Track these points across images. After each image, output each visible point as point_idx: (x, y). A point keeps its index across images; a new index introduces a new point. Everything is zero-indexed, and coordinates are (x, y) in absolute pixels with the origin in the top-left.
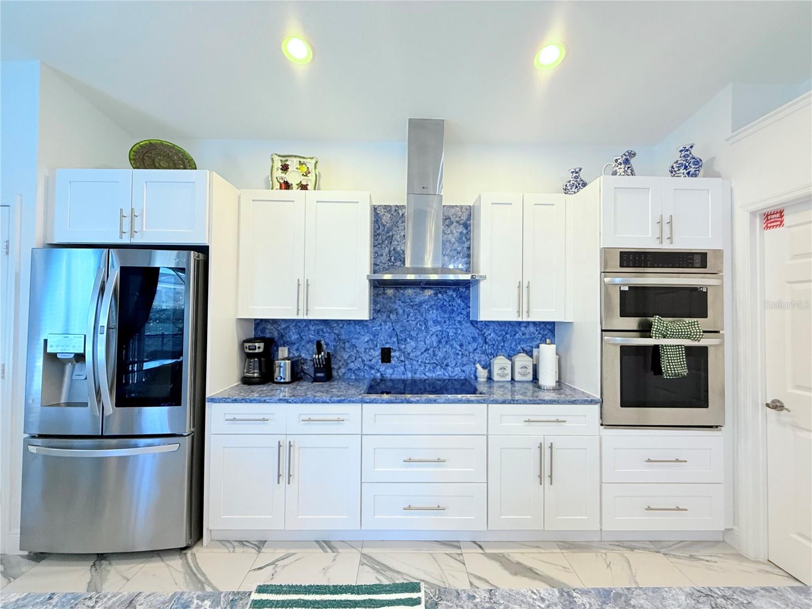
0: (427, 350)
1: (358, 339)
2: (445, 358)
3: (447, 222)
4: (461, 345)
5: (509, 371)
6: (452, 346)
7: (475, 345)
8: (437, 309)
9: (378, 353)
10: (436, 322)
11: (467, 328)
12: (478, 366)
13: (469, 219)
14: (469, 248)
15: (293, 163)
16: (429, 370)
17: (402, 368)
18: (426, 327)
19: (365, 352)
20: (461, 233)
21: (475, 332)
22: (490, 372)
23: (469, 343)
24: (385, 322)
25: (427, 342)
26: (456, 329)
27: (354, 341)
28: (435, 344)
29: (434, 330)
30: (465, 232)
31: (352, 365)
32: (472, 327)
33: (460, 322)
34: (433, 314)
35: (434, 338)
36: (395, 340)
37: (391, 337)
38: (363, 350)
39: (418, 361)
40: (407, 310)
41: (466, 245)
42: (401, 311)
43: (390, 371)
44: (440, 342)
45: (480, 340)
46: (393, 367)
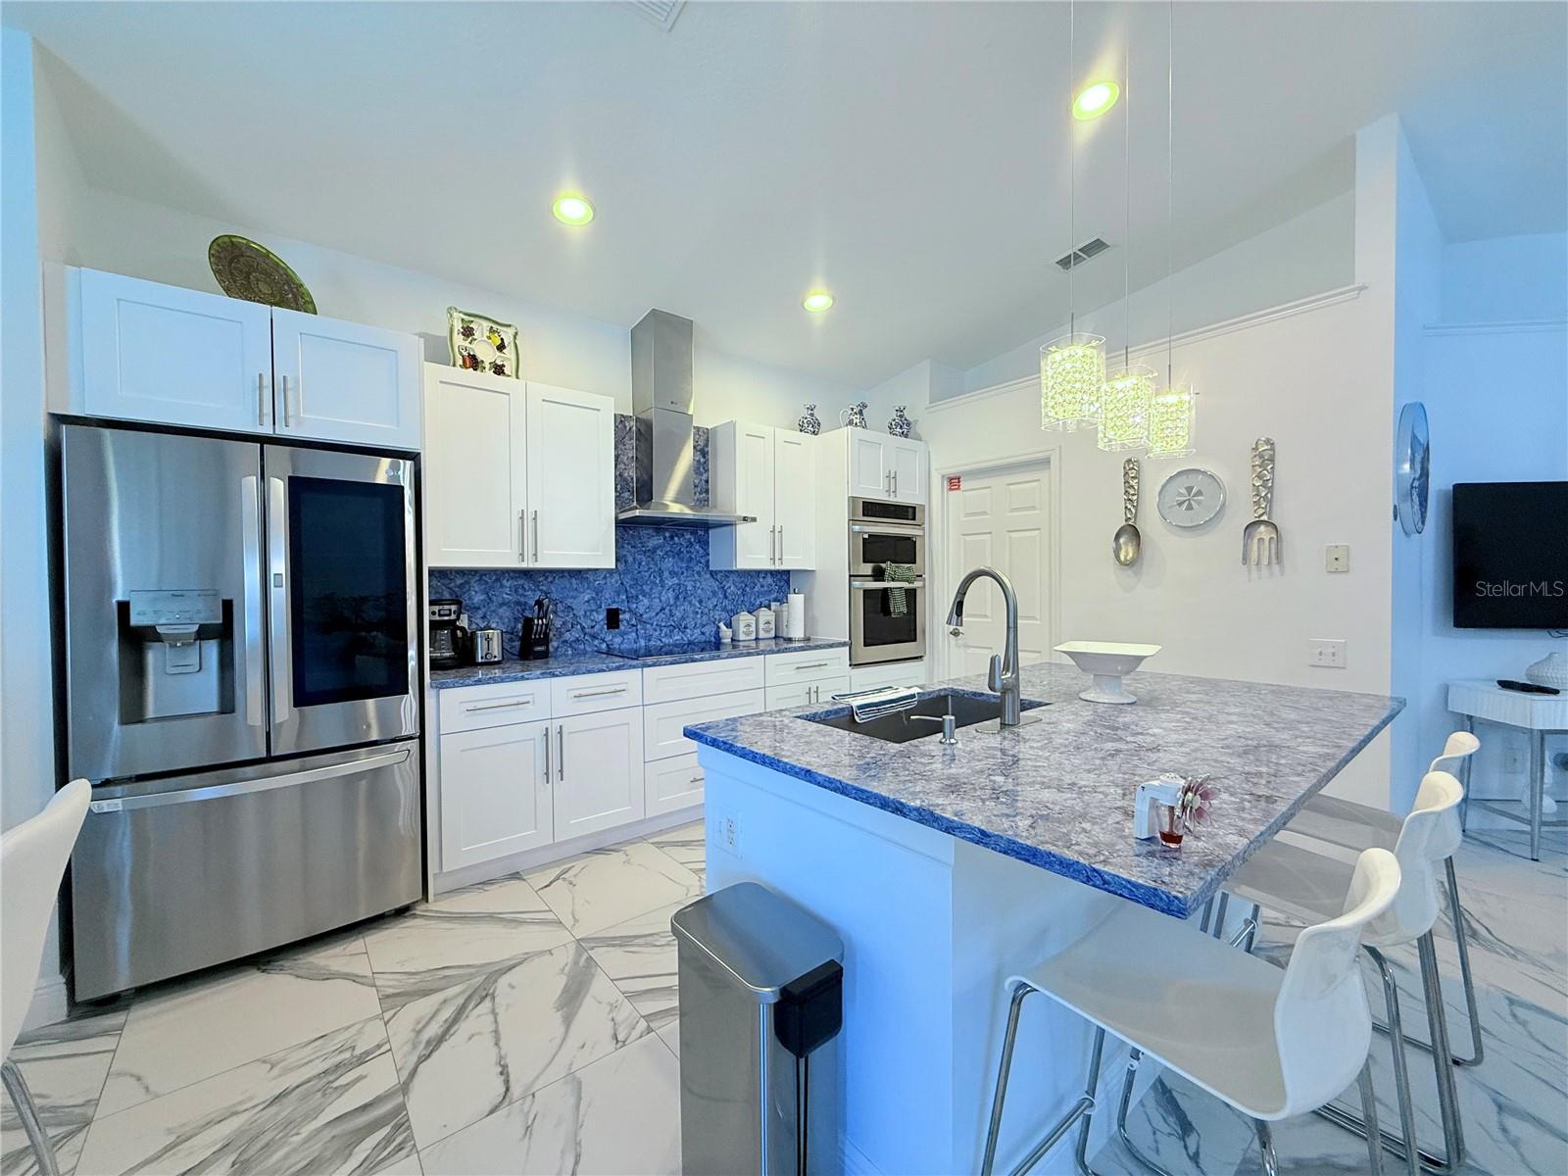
2: (683, 618)
5: (753, 628)
6: (690, 602)
7: (715, 602)
8: (673, 557)
9: (602, 616)
10: (673, 574)
11: (705, 580)
12: (720, 625)
13: (706, 445)
14: (707, 481)
15: (481, 329)
16: (666, 636)
17: (634, 634)
18: (661, 580)
19: (585, 616)
20: (699, 461)
21: (715, 585)
22: (734, 631)
23: (709, 599)
25: (662, 598)
26: (695, 581)
27: (569, 602)
28: (672, 602)
29: (670, 584)
30: (702, 460)
31: (567, 636)
32: (712, 580)
33: (699, 573)
34: (669, 563)
35: (671, 594)
36: (624, 597)
37: (619, 595)
38: (582, 613)
39: (652, 624)
40: (638, 557)
42: (630, 559)
43: (618, 640)
44: (677, 598)
45: (720, 595)
46: (622, 635)
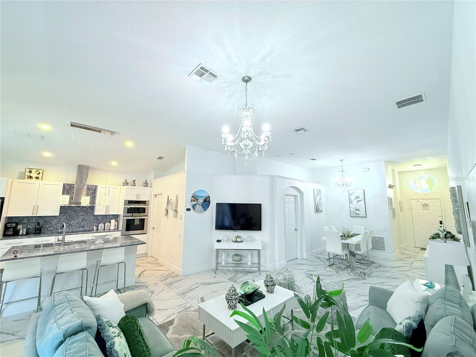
0: (78, 223)
1: (52, 221)
2: (84, 225)
3: (88, 189)
4: (90, 221)
5: (103, 227)
6: (86, 222)
7: (94, 221)
8: (82, 212)
10: (82, 215)
11: (92, 217)
12: (94, 226)
13: (95, 189)
14: (95, 196)
15: (34, 171)
16: (78, 229)
18: (78, 217)
19: (55, 225)
20: (93, 192)
21: (94, 218)
22: (98, 228)
23: (92, 221)
24: (64, 216)
25: (78, 221)
26: (88, 217)
29: (81, 218)
30: (94, 192)
31: (49, 229)
33: (90, 215)
35: (81, 220)
36: (67, 221)
38: (54, 224)
39: (74, 226)
40: (72, 212)
41: (94, 195)
42: (70, 213)
44: (82, 221)
45: (96, 220)
